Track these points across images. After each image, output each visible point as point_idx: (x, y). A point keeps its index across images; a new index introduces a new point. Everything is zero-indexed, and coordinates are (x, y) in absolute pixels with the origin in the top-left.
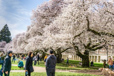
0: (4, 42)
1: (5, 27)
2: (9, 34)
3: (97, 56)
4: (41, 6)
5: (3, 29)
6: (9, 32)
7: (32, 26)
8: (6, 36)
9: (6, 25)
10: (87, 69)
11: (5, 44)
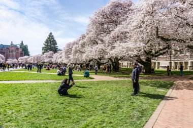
0: (51, 52)
1: (50, 36)
2: (54, 43)
3: (157, 62)
4: (98, 12)
5: (48, 38)
6: (55, 41)
7: (88, 34)
8: (53, 46)
9: (51, 34)
10: (150, 76)
11: (52, 54)
